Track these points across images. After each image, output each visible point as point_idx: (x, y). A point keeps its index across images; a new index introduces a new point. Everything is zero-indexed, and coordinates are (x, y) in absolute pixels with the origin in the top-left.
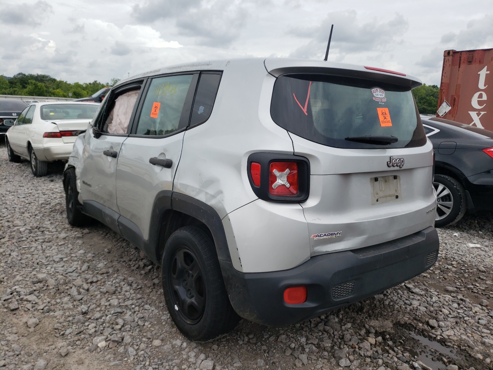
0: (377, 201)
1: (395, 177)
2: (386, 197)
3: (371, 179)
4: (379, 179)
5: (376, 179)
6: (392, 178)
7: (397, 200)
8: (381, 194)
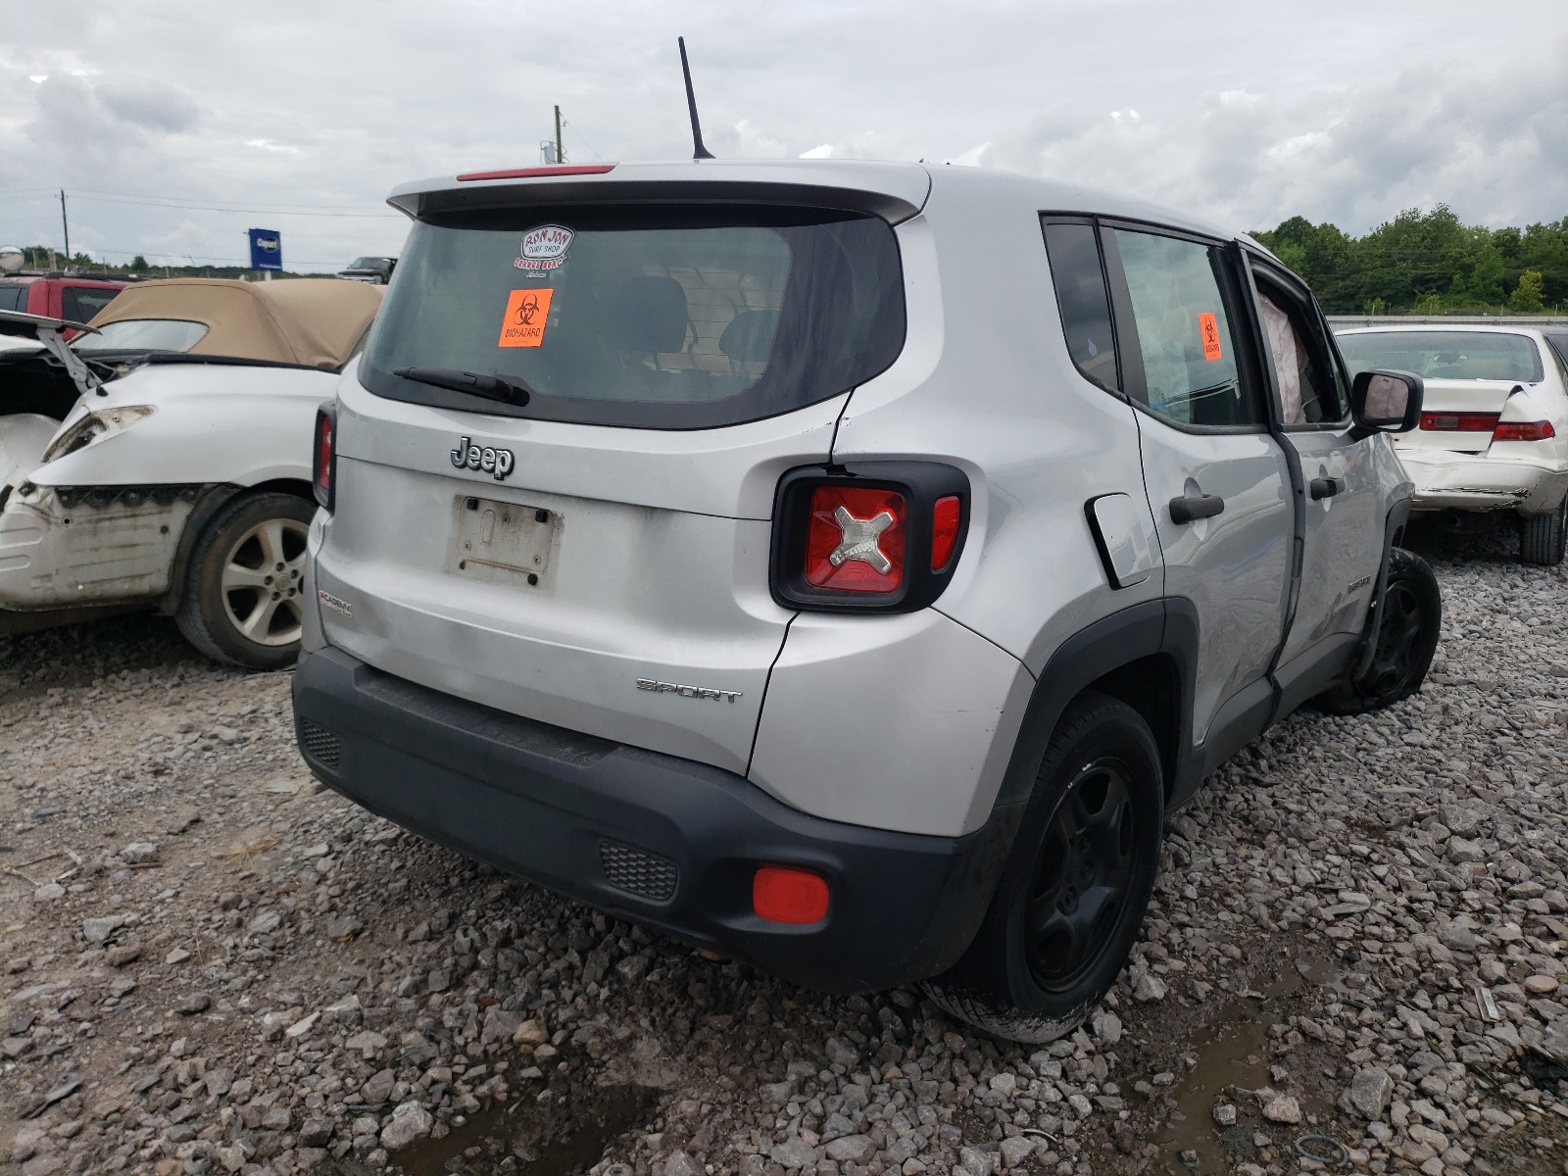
0: (462, 566)
1: (543, 516)
2: (494, 565)
3: (458, 498)
4: (483, 506)
5: (474, 504)
6: (529, 515)
7: (531, 588)
8: (482, 552)
